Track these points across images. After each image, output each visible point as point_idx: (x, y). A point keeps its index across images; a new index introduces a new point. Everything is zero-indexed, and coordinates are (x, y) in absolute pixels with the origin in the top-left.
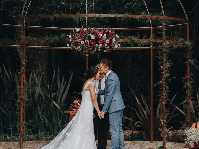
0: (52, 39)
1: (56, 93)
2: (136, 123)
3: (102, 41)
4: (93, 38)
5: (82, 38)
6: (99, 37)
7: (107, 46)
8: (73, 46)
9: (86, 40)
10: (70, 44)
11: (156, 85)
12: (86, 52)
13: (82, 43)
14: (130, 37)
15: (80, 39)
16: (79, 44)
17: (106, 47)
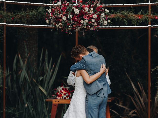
0: (28, 14)
1: (43, 76)
2: (131, 112)
3: (88, 16)
4: (77, 13)
5: (64, 13)
6: (85, 12)
7: (94, 23)
8: (54, 22)
9: (69, 15)
10: (49, 20)
11: (153, 70)
12: (69, 30)
13: (64, 18)
14: (122, 12)
15: (61, 14)
16: (61, 20)
17: (92, 24)
